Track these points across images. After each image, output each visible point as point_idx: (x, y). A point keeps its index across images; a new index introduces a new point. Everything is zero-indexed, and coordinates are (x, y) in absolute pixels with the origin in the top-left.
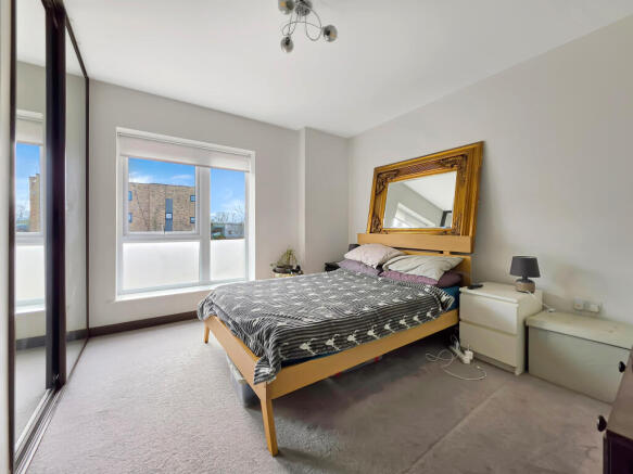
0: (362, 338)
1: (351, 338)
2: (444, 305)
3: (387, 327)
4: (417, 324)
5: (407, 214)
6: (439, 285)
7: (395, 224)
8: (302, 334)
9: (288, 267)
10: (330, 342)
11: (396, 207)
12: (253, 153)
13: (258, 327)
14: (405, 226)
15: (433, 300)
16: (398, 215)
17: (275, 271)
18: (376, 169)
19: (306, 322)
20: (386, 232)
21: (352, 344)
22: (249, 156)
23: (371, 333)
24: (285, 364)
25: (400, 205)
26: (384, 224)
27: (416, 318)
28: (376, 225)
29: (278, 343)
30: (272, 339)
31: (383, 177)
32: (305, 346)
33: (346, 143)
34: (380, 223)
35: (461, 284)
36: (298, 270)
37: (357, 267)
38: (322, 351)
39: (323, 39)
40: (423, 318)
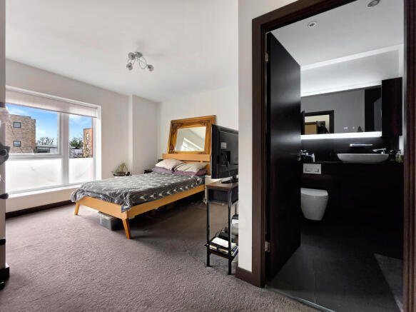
0: (165, 195)
1: (160, 195)
2: (198, 182)
3: (175, 190)
4: (187, 190)
5: (188, 143)
6: (197, 175)
7: (182, 149)
8: (140, 193)
9: (121, 173)
10: (152, 196)
11: (183, 140)
12: (100, 107)
13: (119, 193)
14: (187, 150)
15: (194, 181)
16: (184, 144)
17: (114, 175)
18: (172, 121)
19: (141, 190)
20: (177, 153)
21: (161, 197)
22: (96, 108)
23: (168, 193)
24: (134, 205)
25: (185, 139)
26: (175, 150)
27: (187, 187)
28: (171, 150)
29: (131, 197)
30: (128, 196)
31: (176, 126)
32: (142, 198)
33: (156, 105)
34: (173, 148)
35: (206, 174)
36: (129, 174)
37: (162, 170)
38: (149, 200)
39: (147, 69)
40: (190, 187)
